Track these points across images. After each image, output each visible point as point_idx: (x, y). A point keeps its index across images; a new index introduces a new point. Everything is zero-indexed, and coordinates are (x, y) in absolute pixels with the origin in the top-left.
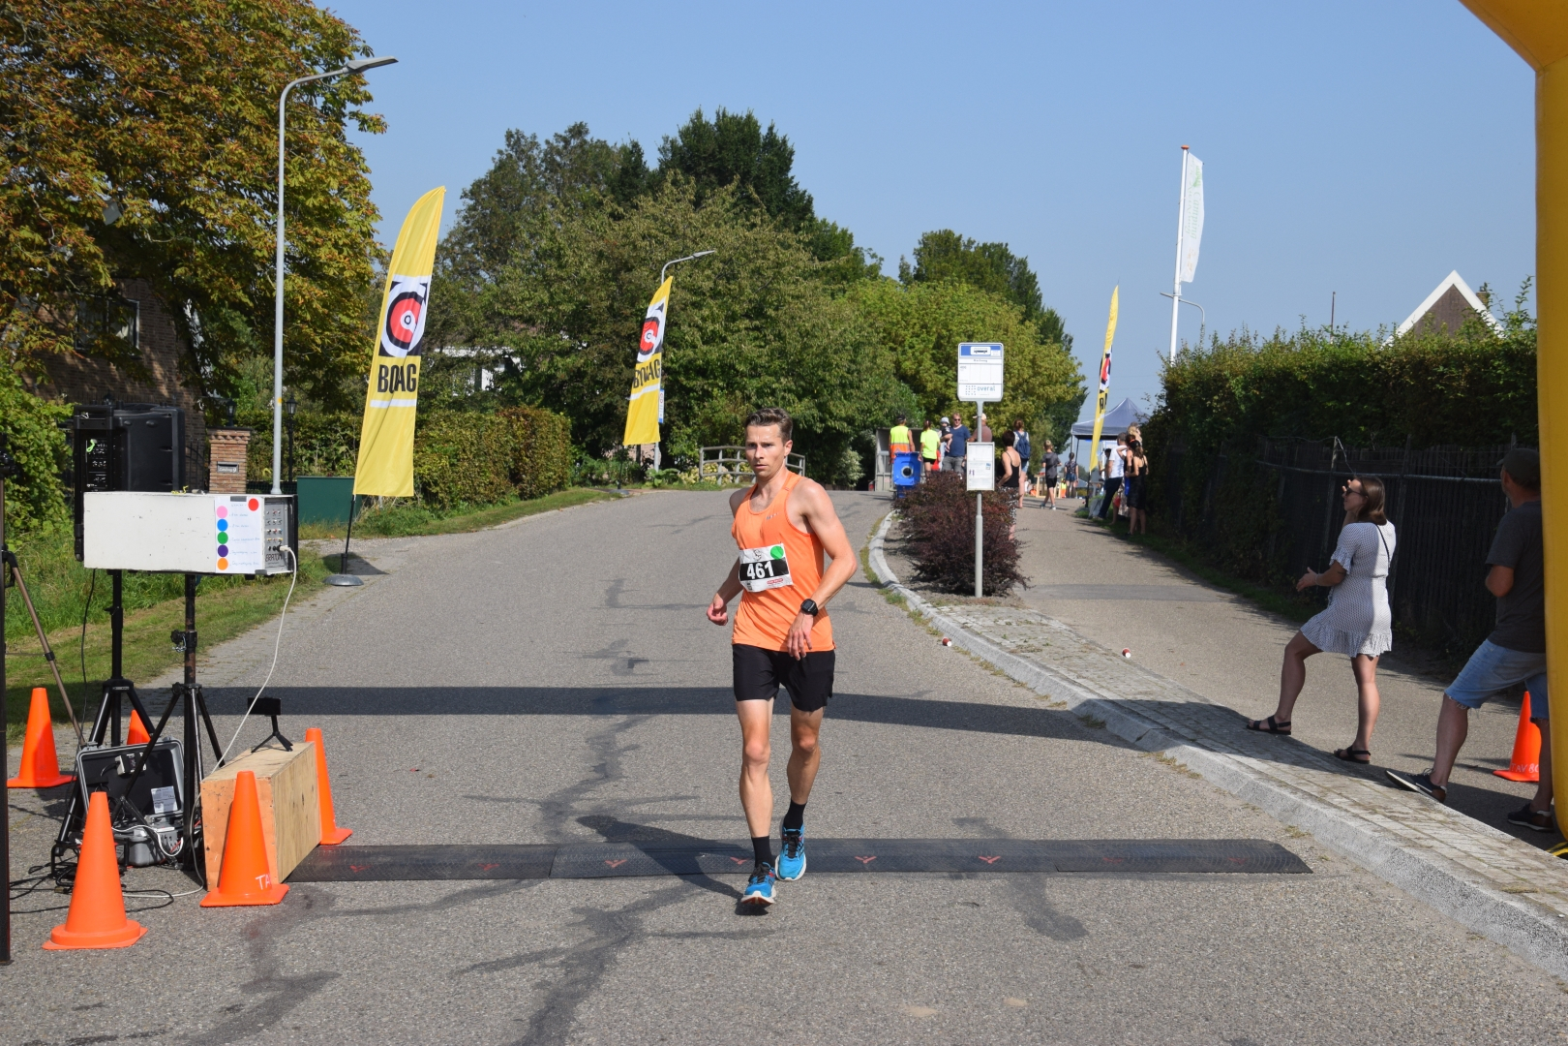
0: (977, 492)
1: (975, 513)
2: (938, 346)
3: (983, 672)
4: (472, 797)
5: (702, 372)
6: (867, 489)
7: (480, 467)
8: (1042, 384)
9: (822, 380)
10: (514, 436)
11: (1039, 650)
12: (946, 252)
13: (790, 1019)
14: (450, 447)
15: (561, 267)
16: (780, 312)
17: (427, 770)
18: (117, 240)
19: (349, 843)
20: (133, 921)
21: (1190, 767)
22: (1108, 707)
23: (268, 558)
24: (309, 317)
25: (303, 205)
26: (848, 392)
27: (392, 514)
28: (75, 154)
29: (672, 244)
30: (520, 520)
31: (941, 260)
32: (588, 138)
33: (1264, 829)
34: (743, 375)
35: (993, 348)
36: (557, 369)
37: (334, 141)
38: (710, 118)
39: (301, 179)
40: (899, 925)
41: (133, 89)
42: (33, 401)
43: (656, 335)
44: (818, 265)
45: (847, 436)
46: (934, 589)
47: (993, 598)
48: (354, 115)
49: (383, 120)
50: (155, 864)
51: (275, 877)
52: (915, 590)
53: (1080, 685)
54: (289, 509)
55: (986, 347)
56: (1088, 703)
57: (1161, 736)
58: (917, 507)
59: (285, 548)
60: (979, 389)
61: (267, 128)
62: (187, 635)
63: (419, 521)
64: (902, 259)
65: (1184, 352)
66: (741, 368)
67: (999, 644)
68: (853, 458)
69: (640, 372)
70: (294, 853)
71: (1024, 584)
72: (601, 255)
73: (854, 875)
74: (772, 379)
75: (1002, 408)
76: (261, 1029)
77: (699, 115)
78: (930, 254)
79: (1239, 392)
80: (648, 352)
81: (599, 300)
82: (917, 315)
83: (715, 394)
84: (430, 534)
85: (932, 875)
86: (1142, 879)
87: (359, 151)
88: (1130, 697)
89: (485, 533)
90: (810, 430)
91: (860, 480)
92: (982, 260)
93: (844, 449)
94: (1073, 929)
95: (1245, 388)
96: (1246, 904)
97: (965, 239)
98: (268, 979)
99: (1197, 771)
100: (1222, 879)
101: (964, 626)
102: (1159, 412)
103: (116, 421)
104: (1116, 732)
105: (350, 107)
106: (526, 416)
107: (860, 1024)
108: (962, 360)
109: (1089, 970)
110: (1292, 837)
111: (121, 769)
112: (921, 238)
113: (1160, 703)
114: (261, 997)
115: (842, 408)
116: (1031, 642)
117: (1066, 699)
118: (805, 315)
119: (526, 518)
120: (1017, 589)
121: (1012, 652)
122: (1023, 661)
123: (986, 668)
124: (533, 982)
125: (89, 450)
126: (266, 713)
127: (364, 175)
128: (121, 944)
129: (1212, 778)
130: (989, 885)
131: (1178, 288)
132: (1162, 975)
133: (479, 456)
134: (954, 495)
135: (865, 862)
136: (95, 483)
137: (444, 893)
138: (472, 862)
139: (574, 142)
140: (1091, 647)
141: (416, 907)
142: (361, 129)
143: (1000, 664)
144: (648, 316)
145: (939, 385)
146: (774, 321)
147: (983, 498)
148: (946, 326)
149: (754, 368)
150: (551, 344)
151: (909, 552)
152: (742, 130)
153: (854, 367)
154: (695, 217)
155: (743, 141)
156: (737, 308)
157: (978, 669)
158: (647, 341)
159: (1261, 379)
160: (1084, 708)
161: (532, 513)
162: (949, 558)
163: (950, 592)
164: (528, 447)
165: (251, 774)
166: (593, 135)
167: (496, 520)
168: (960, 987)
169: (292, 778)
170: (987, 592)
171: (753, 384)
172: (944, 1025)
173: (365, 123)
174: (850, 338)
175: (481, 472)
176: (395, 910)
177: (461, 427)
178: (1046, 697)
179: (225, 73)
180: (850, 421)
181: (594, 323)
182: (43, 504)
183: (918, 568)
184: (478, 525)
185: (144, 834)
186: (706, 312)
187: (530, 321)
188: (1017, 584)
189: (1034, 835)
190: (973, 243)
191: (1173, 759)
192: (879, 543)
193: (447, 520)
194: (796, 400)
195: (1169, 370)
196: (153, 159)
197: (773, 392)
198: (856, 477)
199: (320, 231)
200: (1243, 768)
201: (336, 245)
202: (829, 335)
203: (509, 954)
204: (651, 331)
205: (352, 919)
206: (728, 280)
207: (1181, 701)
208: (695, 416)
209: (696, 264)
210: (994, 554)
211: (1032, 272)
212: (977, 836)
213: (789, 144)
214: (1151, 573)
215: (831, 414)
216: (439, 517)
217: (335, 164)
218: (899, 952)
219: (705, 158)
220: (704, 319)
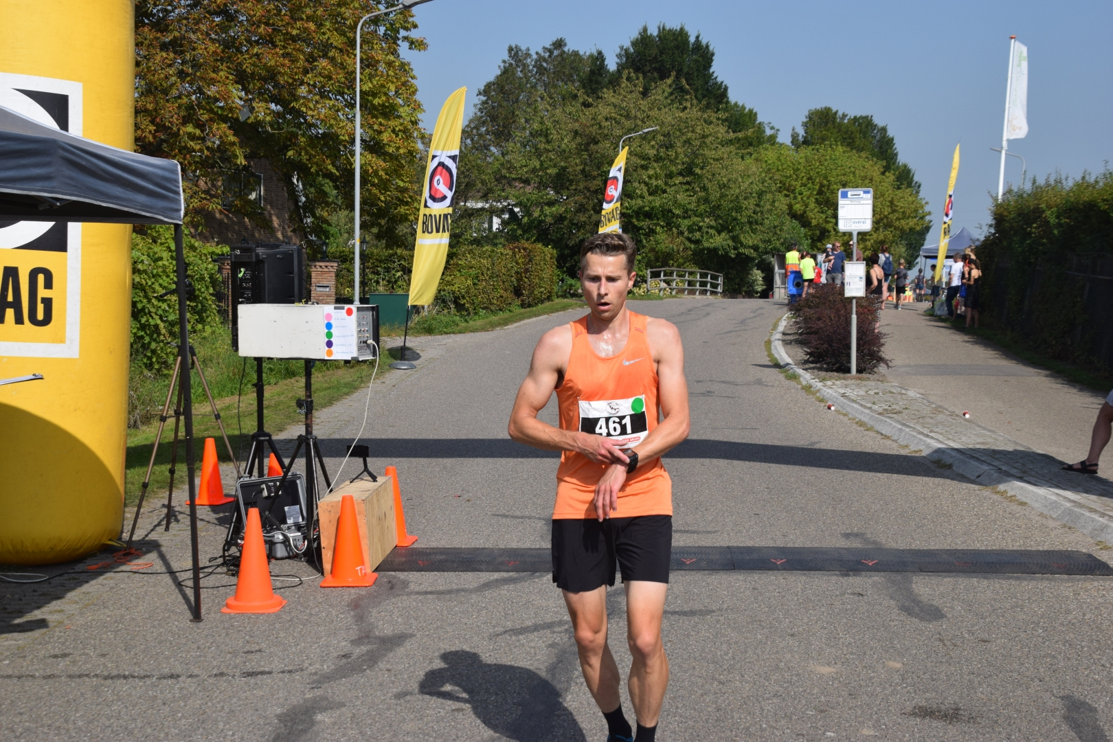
0: (851, 299)
1: (851, 313)
2: (820, 192)
3: (859, 428)
4: (498, 515)
5: (649, 215)
6: (768, 298)
7: (493, 285)
8: (898, 219)
9: (735, 219)
10: (517, 263)
11: (900, 412)
12: (826, 123)
13: (729, 673)
14: (473, 272)
15: (548, 142)
16: (704, 171)
17: (466, 496)
18: (247, 131)
19: (415, 546)
20: (277, 596)
21: (1019, 497)
22: (954, 453)
23: (360, 349)
24: (376, 181)
25: (372, 104)
26: (754, 227)
27: (434, 319)
28: (222, 73)
29: (628, 124)
30: (522, 323)
31: (822, 129)
32: (566, 49)
33: (1079, 542)
34: (678, 217)
35: (865, 192)
36: (546, 216)
37: (392, 58)
38: (653, 31)
39: (370, 85)
40: (805, 608)
41: (259, 27)
42: (196, 244)
43: (616, 189)
44: (732, 135)
45: (753, 259)
46: (820, 369)
47: (864, 375)
48: (405, 38)
49: (425, 41)
50: (289, 557)
51: (368, 568)
52: (806, 369)
53: (932, 438)
54: (373, 315)
55: (860, 192)
56: (939, 451)
57: (996, 475)
58: (807, 309)
59: (370, 341)
60: (854, 222)
61: (347, 51)
62: (307, 402)
63: (452, 324)
64: (793, 130)
65: (1008, 192)
66: (677, 212)
67: (870, 408)
68: (758, 275)
69: (604, 216)
70: (380, 552)
71: (887, 364)
72: (576, 133)
73: (771, 572)
74: (699, 219)
75: (868, 237)
76: (365, 670)
77: (645, 30)
78: (814, 126)
79: (1053, 220)
80: (610, 202)
81: (575, 165)
82: (804, 171)
83: (657, 231)
84: (460, 332)
85: (827, 573)
86: (985, 578)
87: (409, 64)
88: (971, 446)
89: (498, 332)
90: (726, 255)
91: (763, 291)
92: (853, 128)
93: (751, 269)
94: (934, 614)
95: (1057, 217)
96: (1067, 598)
97: (840, 113)
98: (368, 637)
99: (1024, 500)
100: (1048, 579)
101: (843, 395)
102: (989, 237)
103: (257, 255)
104: (961, 472)
105: (403, 33)
106: (525, 249)
107: (780, 677)
108: (841, 202)
109: (948, 643)
110: (1101, 549)
111: (265, 493)
112: (807, 114)
113: (994, 451)
114: (364, 649)
115: (749, 239)
116: (894, 407)
117: (922, 448)
118: (724, 172)
119: (526, 321)
120: (882, 368)
121: (880, 414)
122: (888, 420)
123: (861, 425)
124: (547, 643)
125: (240, 275)
126: (360, 456)
127: (412, 81)
128: (270, 611)
129: (1036, 505)
130: (870, 581)
131: (1005, 144)
132: (1004, 648)
133: (493, 277)
134: (835, 301)
135: (778, 563)
136: (244, 298)
137: (482, 581)
138: (500, 560)
139: (556, 53)
140: (939, 409)
141: (463, 590)
142: (410, 48)
143: (871, 423)
144: (611, 175)
145: (821, 221)
146: (700, 177)
147: (857, 303)
148: (826, 178)
149: (686, 211)
150: (542, 198)
151: (800, 342)
152: (676, 39)
153: (758, 209)
154: (644, 104)
155: (677, 47)
156: (674, 168)
157: (855, 426)
158: (610, 193)
159: (1071, 210)
160: (935, 454)
161: (530, 317)
162: (831, 346)
163: (832, 371)
164: (527, 271)
165: (351, 498)
166: (570, 47)
167: (506, 322)
168: (852, 653)
169: (378, 501)
170: (859, 371)
171: (684, 224)
172: (841, 679)
173: (414, 44)
174: (755, 188)
175: (495, 289)
176: (450, 592)
177: (480, 257)
178: (907, 446)
179: (319, 13)
180: (756, 248)
181: (571, 181)
182: (204, 314)
183: (807, 353)
184: (493, 326)
185: (281, 537)
186: (651, 172)
187: (526, 182)
188: (882, 364)
189: (902, 545)
190: (846, 116)
191: (1006, 492)
192: (779, 336)
193: (471, 322)
194: (717, 234)
195: (998, 206)
196: (272, 75)
197: (700, 229)
198: (759, 289)
199: (383, 121)
200: (1061, 498)
201: (394, 131)
202: (740, 187)
203: (528, 623)
204: (613, 187)
205: (421, 597)
206: (667, 148)
207: (1010, 448)
208: (644, 247)
209: (644, 138)
210: (865, 343)
211: (891, 136)
212: (859, 546)
213: (711, 48)
214: (982, 355)
215: (742, 244)
216: (466, 321)
217: (393, 74)
218: (806, 627)
219: (650, 61)
220: (650, 177)
